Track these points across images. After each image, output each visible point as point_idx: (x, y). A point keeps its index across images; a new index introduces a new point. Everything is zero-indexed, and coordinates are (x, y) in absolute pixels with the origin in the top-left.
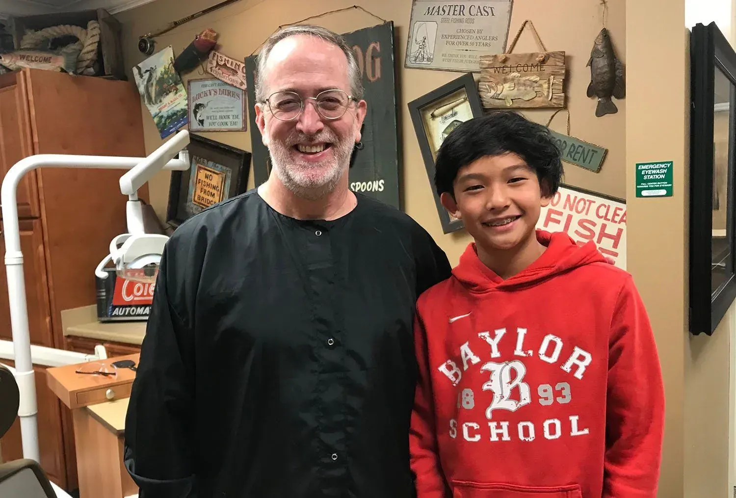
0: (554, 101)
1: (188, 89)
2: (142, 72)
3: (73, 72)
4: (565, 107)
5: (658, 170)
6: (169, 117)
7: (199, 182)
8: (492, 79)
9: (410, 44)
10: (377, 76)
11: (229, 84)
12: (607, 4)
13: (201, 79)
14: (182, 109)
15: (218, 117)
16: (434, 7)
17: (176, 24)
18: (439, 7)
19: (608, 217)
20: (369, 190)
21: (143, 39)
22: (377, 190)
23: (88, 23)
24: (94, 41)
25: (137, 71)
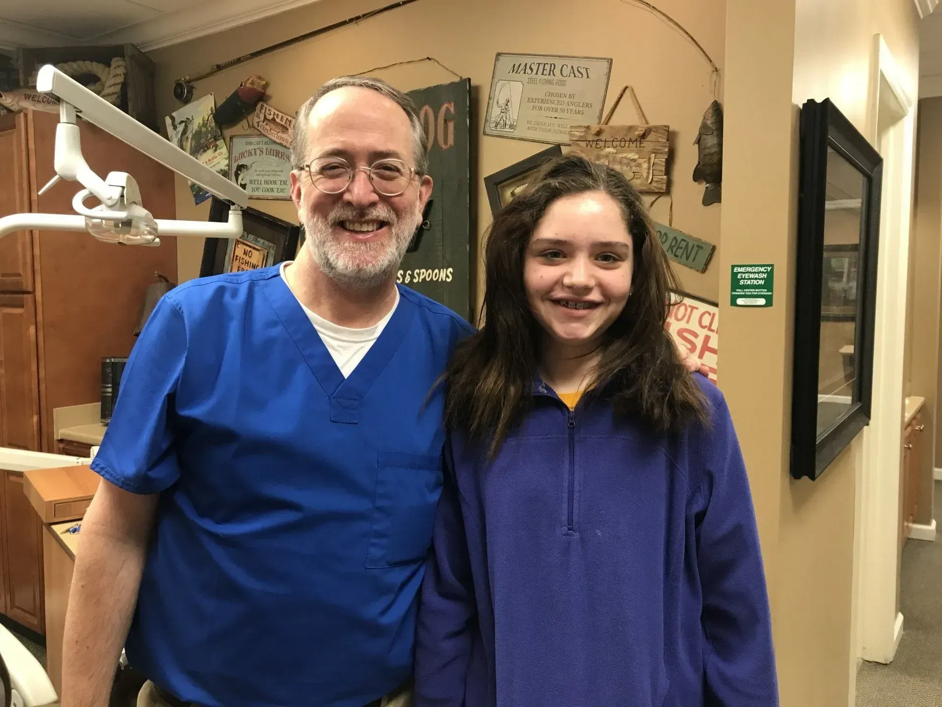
0: (654, 184)
1: (230, 145)
2: (176, 124)
4: (668, 192)
5: (757, 274)
7: (236, 259)
9: (490, 107)
10: (449, 144)
12: (720, 72)
13: (246, 135)
14: (222, 170)
15: (263, 182)
16: (520, 64)
17: (219, 68)
18: (526, 64)
19: (713, 328)
20: (435, 279)
21: (180, 83)
22: (444, 280)
23: (111, 60)
24: (117, 82)
25: (171, 121)
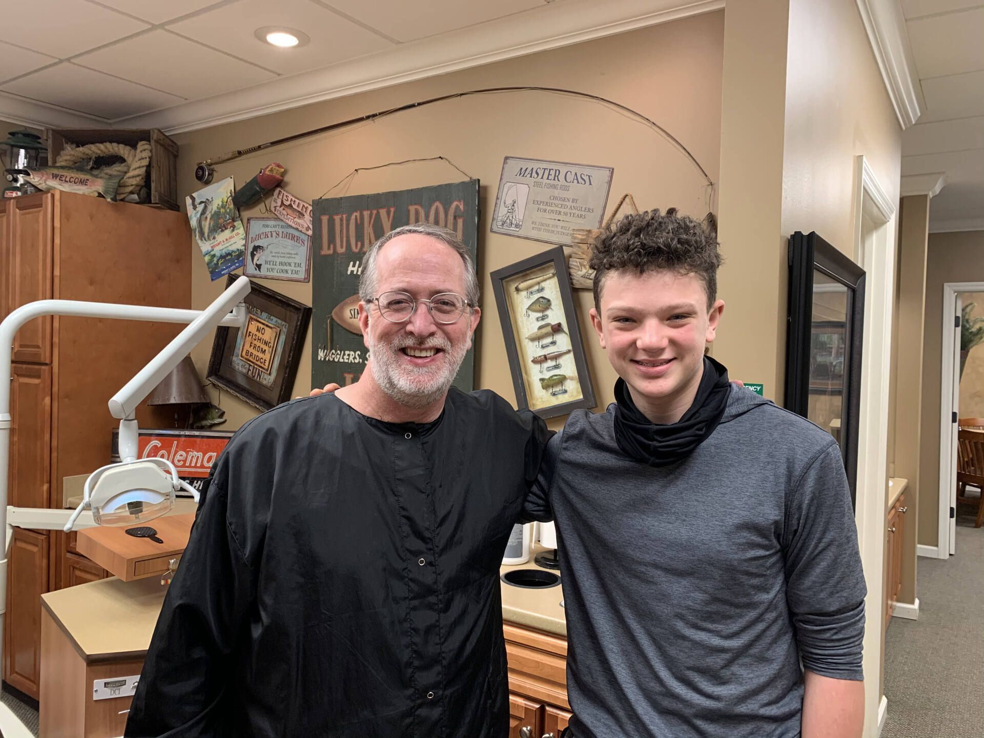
1: (247, 227)
2: (196, 203)
3: (111, 199)
6: (222, 257)
7: (249, 335)
8: (584, 256)
9: (498, 206)
11: (293, 228)
12: (715, 186)
13: (263, 218)
14: (238, 250)
15: (278, 263)
16: (527, 169)
17: (240, 153)
18: (533, 168)
21: (201, 166)
23: (137, 143)
24: (142, 165)
25: (191, 201)
